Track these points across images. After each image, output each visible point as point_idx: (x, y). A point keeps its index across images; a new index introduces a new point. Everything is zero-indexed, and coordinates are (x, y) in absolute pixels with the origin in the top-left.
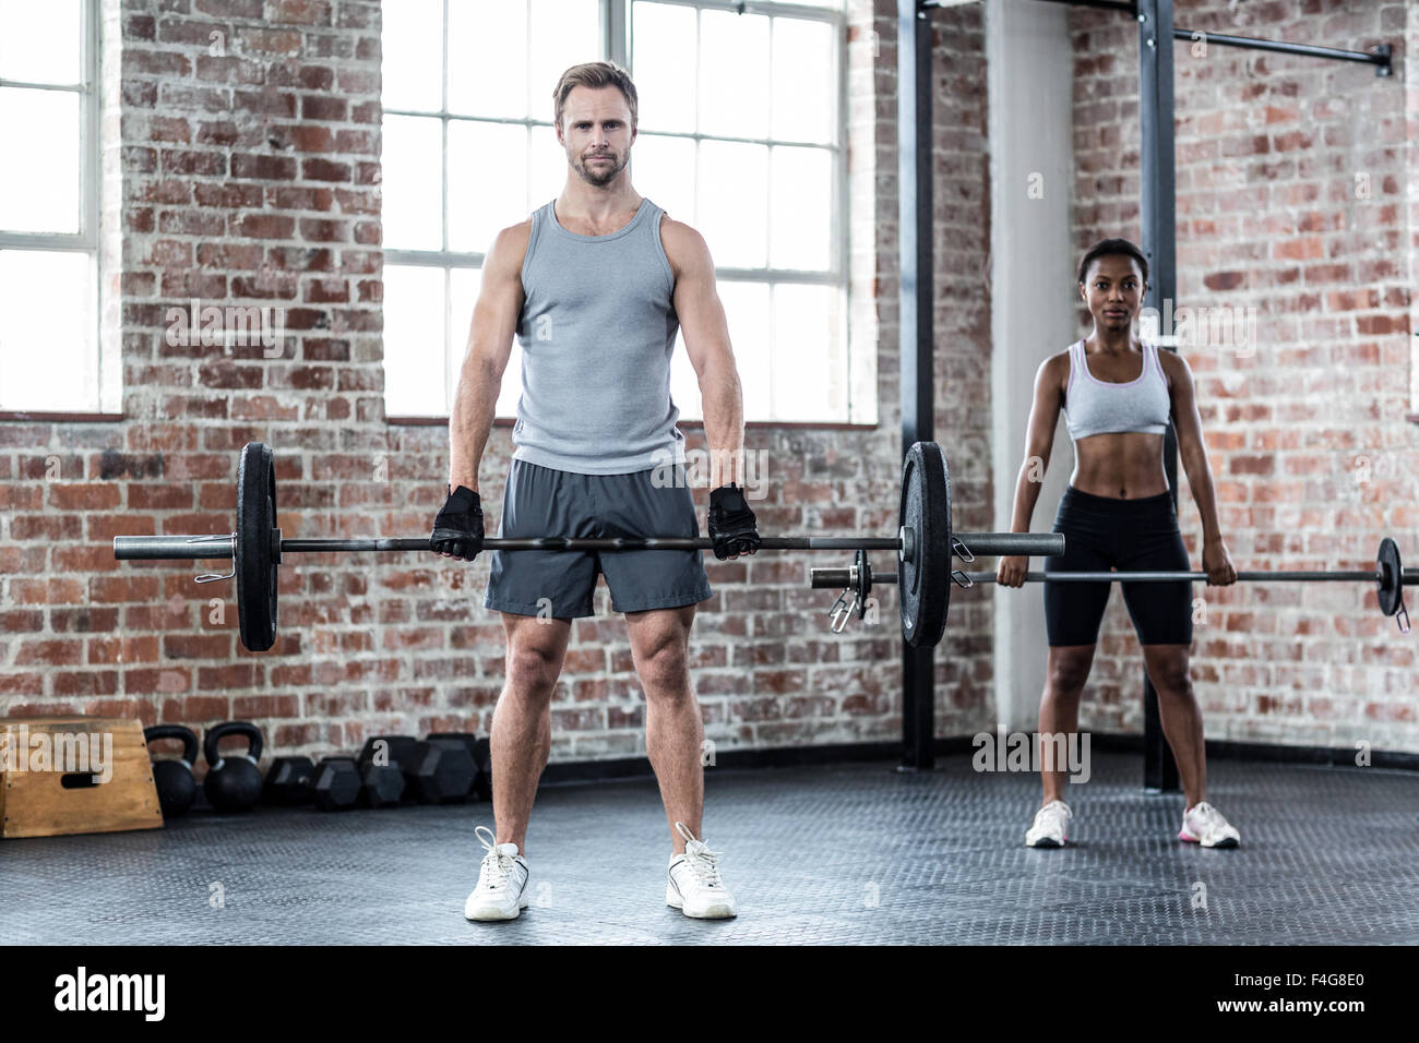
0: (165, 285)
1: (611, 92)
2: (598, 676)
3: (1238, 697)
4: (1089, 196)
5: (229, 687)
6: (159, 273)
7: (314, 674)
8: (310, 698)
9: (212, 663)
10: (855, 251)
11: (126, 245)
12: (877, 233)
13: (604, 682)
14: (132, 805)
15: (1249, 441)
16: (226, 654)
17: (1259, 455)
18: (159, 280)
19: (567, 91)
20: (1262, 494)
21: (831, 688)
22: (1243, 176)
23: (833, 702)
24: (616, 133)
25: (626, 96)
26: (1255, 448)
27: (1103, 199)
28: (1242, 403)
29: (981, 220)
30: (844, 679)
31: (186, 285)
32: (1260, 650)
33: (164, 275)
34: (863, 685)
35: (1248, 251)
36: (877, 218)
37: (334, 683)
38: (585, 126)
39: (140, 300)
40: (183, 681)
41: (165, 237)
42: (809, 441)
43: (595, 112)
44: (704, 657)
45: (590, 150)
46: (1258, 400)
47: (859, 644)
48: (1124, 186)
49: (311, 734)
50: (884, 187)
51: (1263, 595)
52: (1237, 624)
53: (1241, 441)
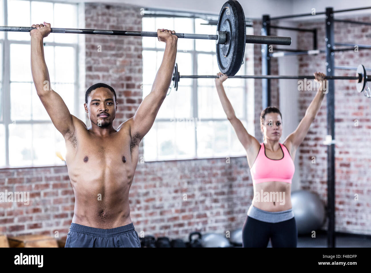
2: (192, 221)
15: (344, 159)
17: (347, 163)
20: (348, 172)
27: (306, 98)
28: (343, 150)
32: (347, 210)
35: (344, 114)
46: (346, 149)
50: (256, 97)
51: (348, 197)
52: (341, 203)
53: (342, 159)
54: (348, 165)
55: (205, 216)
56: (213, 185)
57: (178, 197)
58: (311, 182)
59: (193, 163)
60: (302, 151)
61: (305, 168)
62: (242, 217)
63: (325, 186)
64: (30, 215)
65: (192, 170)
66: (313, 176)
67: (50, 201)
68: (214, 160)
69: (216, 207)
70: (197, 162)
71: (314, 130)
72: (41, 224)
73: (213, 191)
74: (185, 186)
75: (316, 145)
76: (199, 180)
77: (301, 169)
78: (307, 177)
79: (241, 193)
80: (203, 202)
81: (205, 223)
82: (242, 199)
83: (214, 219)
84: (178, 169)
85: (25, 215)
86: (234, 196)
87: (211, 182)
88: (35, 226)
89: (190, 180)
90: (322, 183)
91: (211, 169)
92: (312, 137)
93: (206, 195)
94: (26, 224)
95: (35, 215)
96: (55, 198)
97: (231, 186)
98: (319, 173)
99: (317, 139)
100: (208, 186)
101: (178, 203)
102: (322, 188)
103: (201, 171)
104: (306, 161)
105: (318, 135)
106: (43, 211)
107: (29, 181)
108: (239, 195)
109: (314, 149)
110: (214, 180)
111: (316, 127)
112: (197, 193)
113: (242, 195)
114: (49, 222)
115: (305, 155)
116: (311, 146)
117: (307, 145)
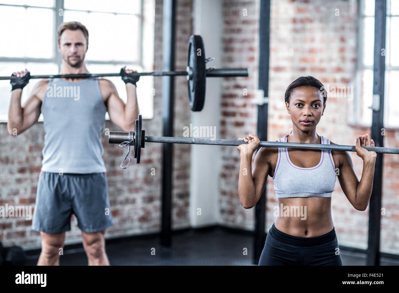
1: (78, 32)
19: (62, 31)
24: (80, 48)
25: (84, 34)
34: (145, 212)
38: (69, 44)
43: (72, 39)
45: (70, 54)
57: (26, 179)
58: (236, 160)
60: (225, 114)
62: (129, 211)
75: (245, 106)
79: (128, 173)
82: (130, 182)
86: (118, 178)
97: (113, 164)
101: (26, 189)
104: (230, 129)
108: (126, 177)
109: (243, 110)
113: (132, 177)
115: (230, 120)
116: (238, 107)
117: (233, 105)
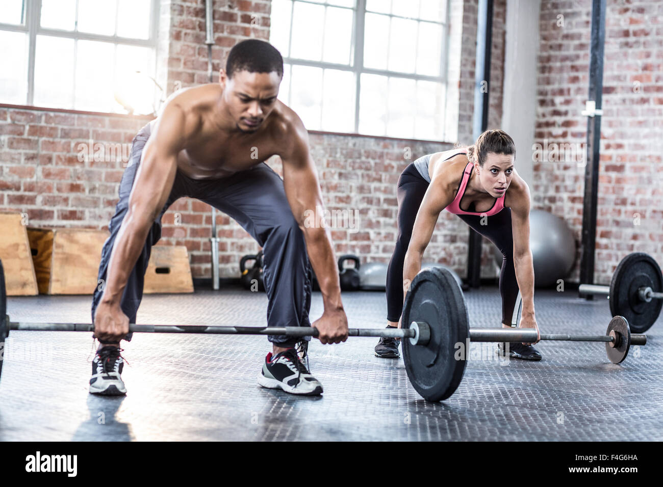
0: (185, 64)
2: (344, 242)
3: (603, 266)
4: (546, 51)
5: (202, 236)
6: (183, 58)
7: (234, 234)
8: (233, 244)
9: (195, 226)
10: (451, 68)
11: (171, 45)
12: (461, 62)
13: (346, 245)
14: (182, 282)
15: (614, 158)
16: (201, 223)
17: (618, 164)
18: (182, 61)
20: (619, 181)
21: (434, 253)
22: (618, 46)
23: (434, 260)
26: (617, 161)
27: (552, 53)
28: (612, 142)
29: (501, 58)
30: (439, 250)
31: (193, 65)
32: (614, 246)
33: (185, 60)
34: (446, 253)
35: (618, 78)
36: (462, 55)
37: (242, 238)
39: (174, 69)
40: (183, 233)
41: (186, 43)
42: (430, 148)
44: (385, 237)
46: (619, 141)
47: (445, 236)
48: (563, 48)
49: (232, 259)
50: (465, 42)
51: (617, 223)
52: (605, 235)
53: (610, 158)
54: (619, 169)
55: (367, 237)
56: (383, 186)
58: (552, 200)
59: (351, 142)
61: (543, 174)
63: (580, 206)
64: (65, 195)
65: (349, 155)
66: (557, 189)
67: (100, 174)
68: (388, 141)
69: (386, 225)
70: (358, 141)
71: (563, 108)
72: (82, 212)
73: (382, 197)
74: (335, 180)
76: (359, 172)
77: (537, 177)
78: (546, 190)
80: (363, 212)
81: (366, 249)
83: (381, 245)
84: (325, 149)
85: (55, 193)
87: (380, 180)
88: (72, 215)
89: (343, 171)
90: (573, 200)
91: (381, 156)
92: (559, 120)
93: (370, 201)
94: (56, 209)
95: (72, 196)
96: (110, 170)
98: (569, 183)
99: (567, 124)
100: (374, 185)
102: (572, 209)
103: (363, 159)
105: (569, 118)
106: (87, 191)
107: (66, 134)
110: (384, 176)
111: (567, 102)
112: (355, 196)
114: (97, 211)
